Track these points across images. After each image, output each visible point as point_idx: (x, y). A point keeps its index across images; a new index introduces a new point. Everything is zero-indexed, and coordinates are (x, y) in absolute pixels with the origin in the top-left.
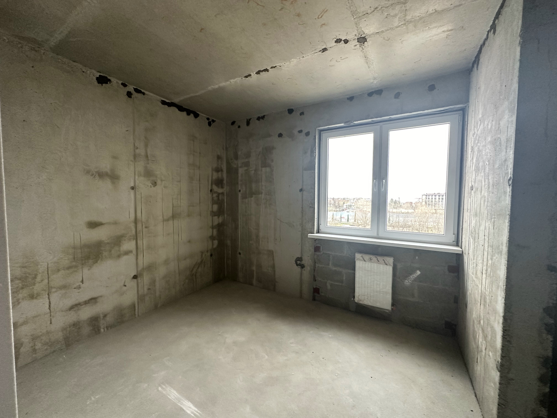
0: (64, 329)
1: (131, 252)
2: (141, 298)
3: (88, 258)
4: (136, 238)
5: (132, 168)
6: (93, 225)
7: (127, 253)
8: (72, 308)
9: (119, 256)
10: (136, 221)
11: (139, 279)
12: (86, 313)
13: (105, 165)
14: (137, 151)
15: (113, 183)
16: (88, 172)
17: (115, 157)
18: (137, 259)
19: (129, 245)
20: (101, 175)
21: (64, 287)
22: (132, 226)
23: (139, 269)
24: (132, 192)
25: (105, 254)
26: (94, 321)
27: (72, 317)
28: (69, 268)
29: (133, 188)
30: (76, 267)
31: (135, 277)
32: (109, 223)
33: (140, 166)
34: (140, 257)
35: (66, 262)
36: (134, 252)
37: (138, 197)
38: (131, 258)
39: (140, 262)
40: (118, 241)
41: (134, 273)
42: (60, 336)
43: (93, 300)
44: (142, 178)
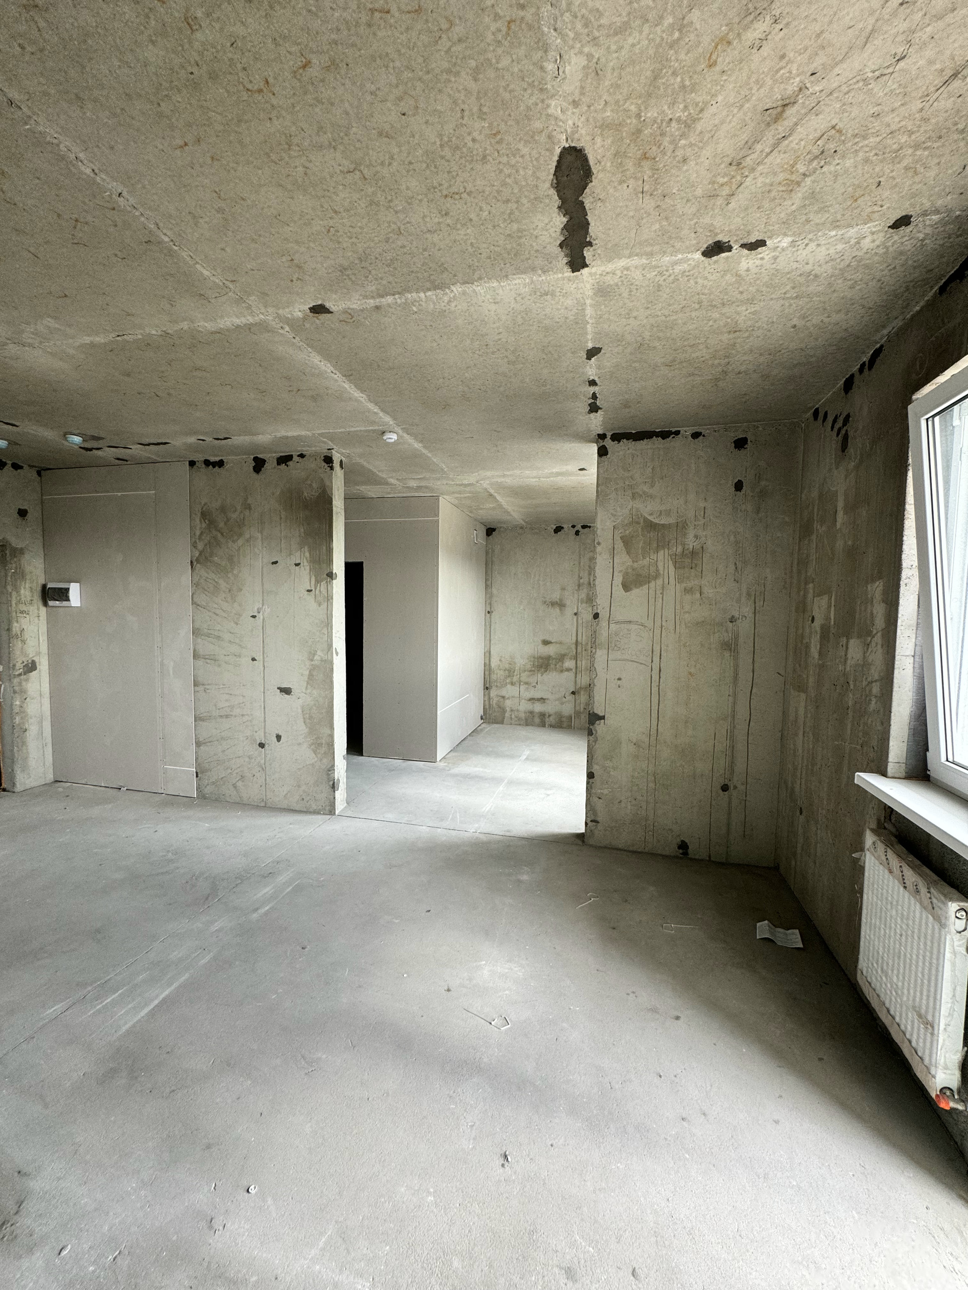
0: (525, 713)
1: (571, 670)
2: (578, 714)
3: (541, 667)
4: (576, 658)
5: (576, 596)
6: (546, 643)
7: (568, 670)
8: (531, 700)
9: (562, 671)
10: (577, 643)
11: (577, 695)
12: (538, 708)
13: (556, 596)
14: (581, 581)
15: (561, 610)
16: (545, 602)
17: (563, 589)
18: (576, 677)
19: (569, 664)
20: (553, 604)
21: (526, 683)
22: (573, 646)
23: (578, 686)
24: (575, 617)
25: (552, 666)
26: (542, 715)
27: (529, 706)
28: (530, 671)
29: (576, 614)
30: (534, 671)
31: (573, 693)
32: (556, 643)
33: (583, 595)
34: (579, 676)
35: (529, 667)
36: (574, 670)
37: (580, 622)
38: (571, 675)
39: (579, 681)
40: (562, 658)
41: (573, 690)
42: (523, 715)
43: (542, 700)
44: (584, 605)
